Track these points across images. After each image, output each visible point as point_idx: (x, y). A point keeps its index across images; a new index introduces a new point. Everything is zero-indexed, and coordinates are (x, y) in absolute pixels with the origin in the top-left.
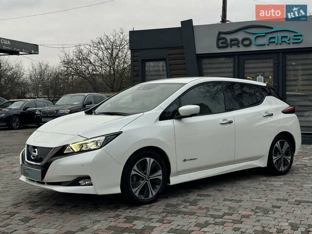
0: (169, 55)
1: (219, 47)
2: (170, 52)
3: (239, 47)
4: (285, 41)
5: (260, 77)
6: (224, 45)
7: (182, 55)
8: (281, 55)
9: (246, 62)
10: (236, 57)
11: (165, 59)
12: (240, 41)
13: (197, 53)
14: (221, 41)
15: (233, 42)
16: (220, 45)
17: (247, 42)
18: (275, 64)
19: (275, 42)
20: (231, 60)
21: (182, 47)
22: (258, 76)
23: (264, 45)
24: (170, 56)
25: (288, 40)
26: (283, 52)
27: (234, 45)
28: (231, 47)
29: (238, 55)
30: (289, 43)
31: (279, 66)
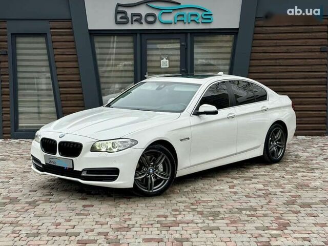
0: (51, 28)
3: (142, 23)
4: (194, 21)
5: (165, 60)
6: (124, 20)
7: (69, 30)
8: (189, 35)
10: (138, 35)
11: (46, 34)
12: (143, 16)
13: (89, 29)
14: (119, 16)
15: (135, 18)
16: (119, 20)
17: (151, 19)
18: (182, 45)
19: (183, 21)
21: (70, 20)
22: (163, 59)
23: (171, 23)
24: (52, 30)
25: (198, 20)
26: (191, 33)
27: (135, 21)
28: (132, 23)
29: (141, 34)
30: (199, 23)
31: (186, 49)
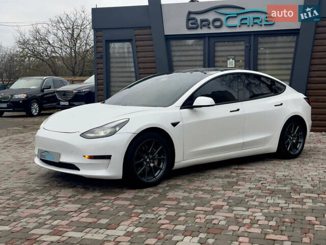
0: (136, 35)
1: (189, 28)
2: (137, 32)
3: (210, 28)
5: (231, 59)
6: (195, 26)
7: (149, 36)
8: (252, 37)
9: (217, 44)
10: (207, 39)
11: (131, 40)
12: (211, 21)
13: (166, 34)
14: (190, 22)
15: (204, 23)
16: (190, 26)
17: (218, 24)
18: (246, 47)
19: (246, 23)
20: (202, 42)
21: (149, 27)
22: (229, 59)
23: (236, 27)
24: (136, 37)
25: (260, 22)
26: (254, 35)
27: (204, 26)
28: (201, 28)
29: (209, 37)
30: (261, 25)
31: (250, 49)
